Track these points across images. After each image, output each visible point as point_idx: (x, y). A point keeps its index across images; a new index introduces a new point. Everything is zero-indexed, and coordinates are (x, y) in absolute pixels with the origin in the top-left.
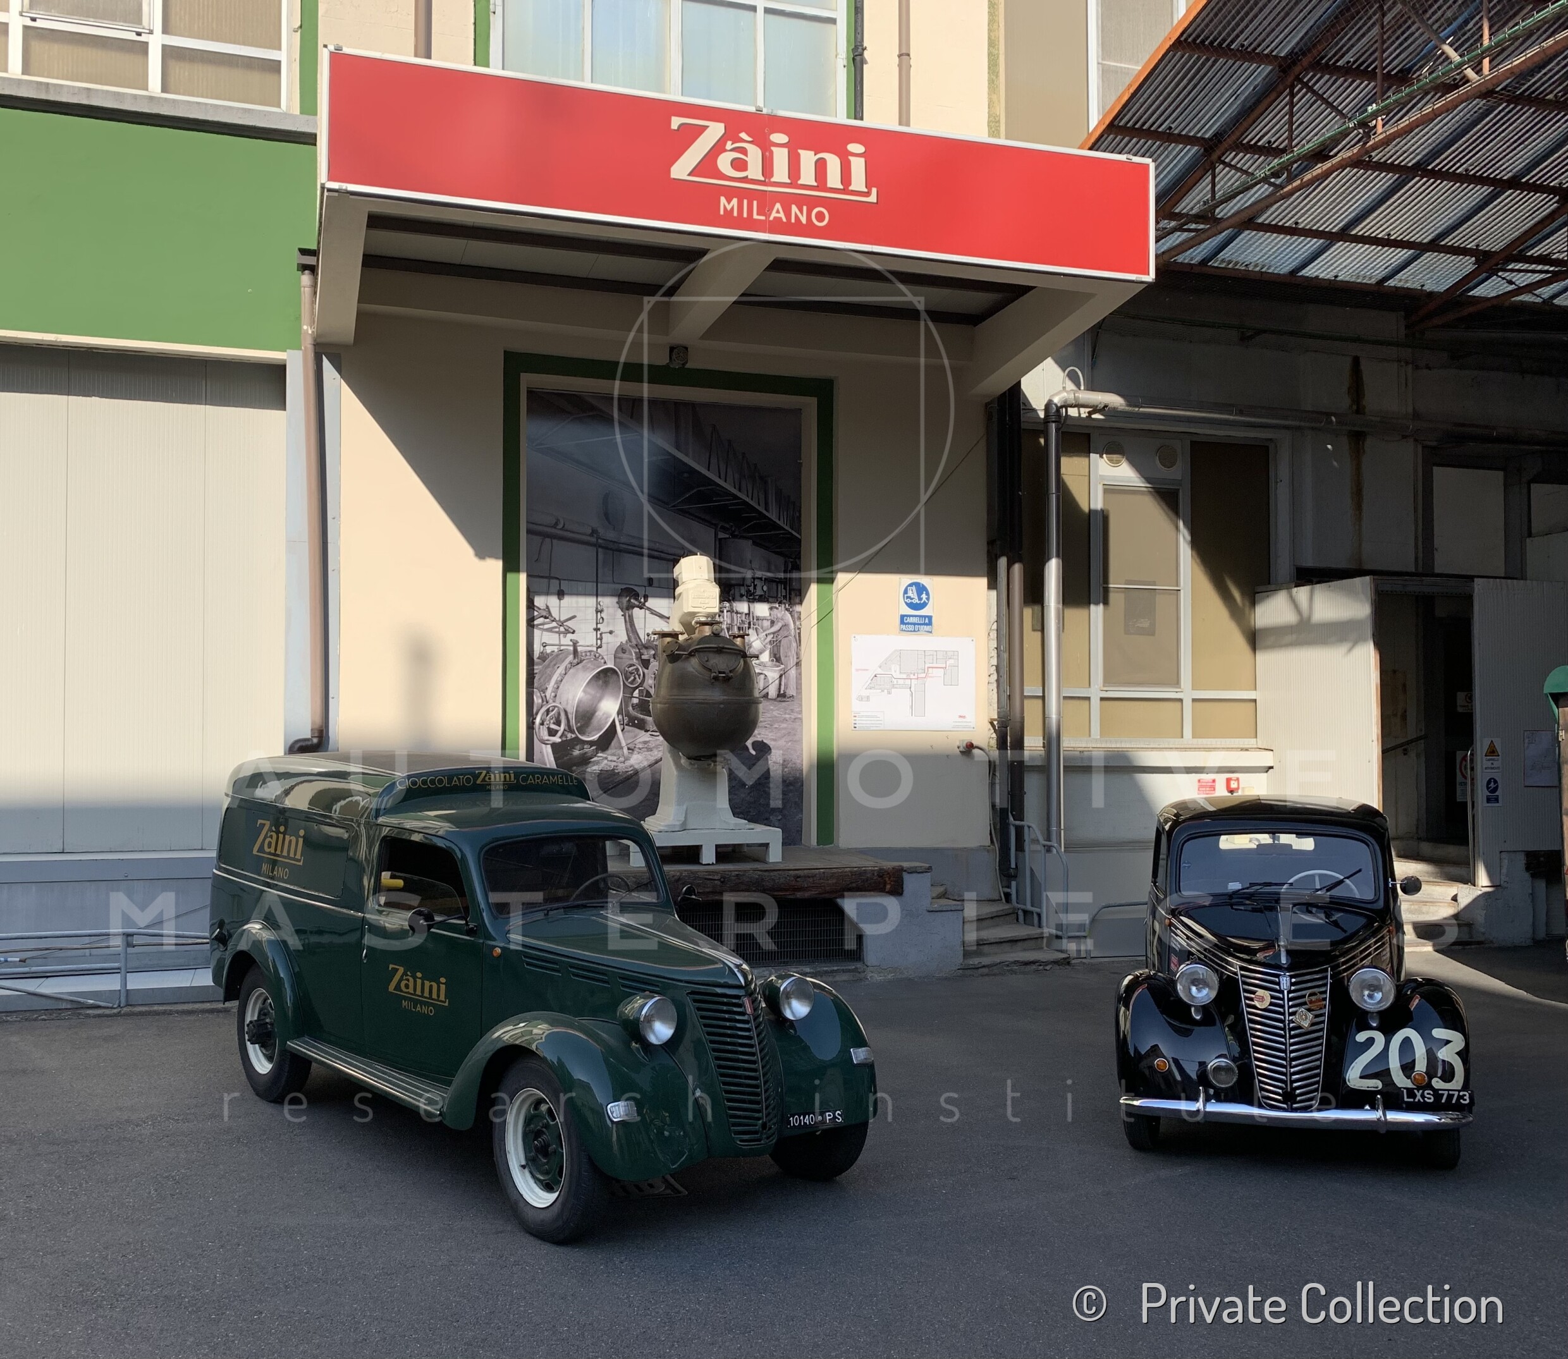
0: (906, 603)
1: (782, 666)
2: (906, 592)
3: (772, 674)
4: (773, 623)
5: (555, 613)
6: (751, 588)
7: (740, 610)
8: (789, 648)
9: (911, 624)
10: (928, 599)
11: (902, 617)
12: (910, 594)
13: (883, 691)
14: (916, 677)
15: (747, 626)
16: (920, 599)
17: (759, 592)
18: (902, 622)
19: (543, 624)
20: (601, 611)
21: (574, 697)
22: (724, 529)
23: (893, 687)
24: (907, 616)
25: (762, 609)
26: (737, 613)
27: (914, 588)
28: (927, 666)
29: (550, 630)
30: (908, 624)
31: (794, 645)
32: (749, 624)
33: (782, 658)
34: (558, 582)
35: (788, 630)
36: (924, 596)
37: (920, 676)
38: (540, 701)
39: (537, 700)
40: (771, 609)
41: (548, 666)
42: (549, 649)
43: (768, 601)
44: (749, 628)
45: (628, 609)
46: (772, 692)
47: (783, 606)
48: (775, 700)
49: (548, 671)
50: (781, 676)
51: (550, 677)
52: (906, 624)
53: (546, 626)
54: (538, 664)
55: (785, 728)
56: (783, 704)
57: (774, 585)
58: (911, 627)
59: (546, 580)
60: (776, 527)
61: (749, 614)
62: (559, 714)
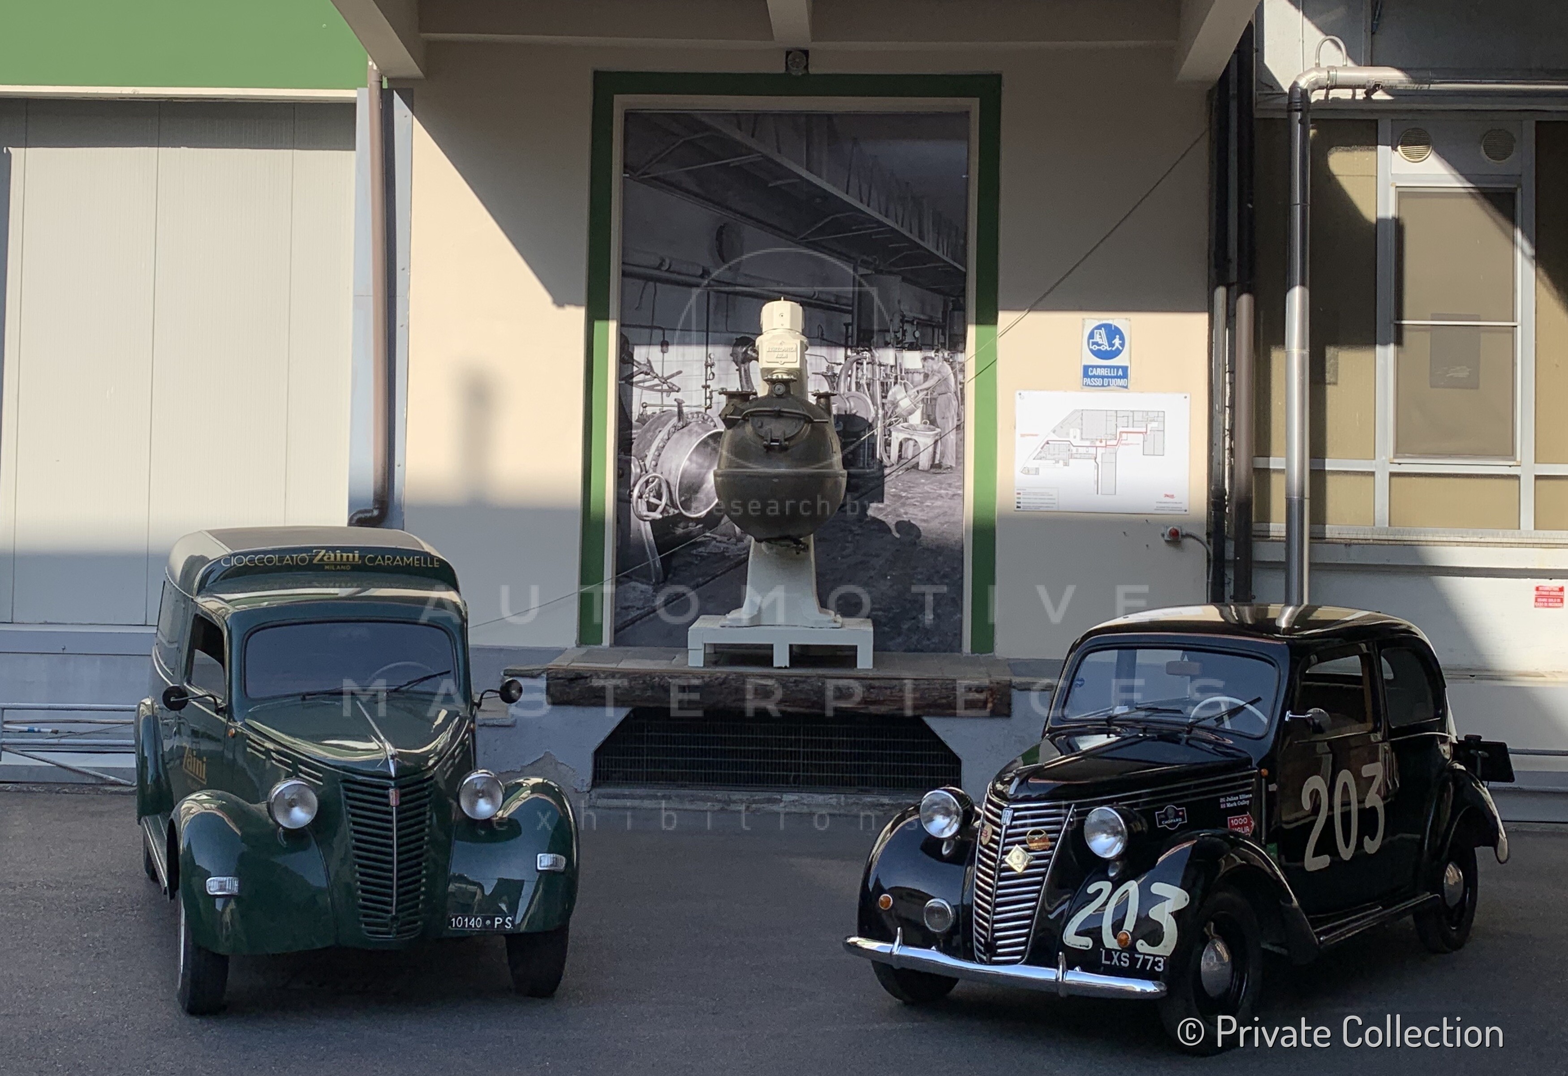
0: (1092, 351)
1: (938, 430)
2: (1091, 336)
3: (925, 440)
4: (926, 377)
5: (657, 369)
6: (899, 335)
7: (884, 362)
8: (948, 406)
9: (1098, 377)
10: (1123, 345)
11: (1086, 368)
12: (1097, 339)
13: (1057, 462)
14: (1103, 444)
15: (893, 380)
16: (1111, 345)
17: (909, 339)
18: (1086, 374)
19: (644, 381)
20: (712, 366)
21: (678, 466)
22: (865, 264)
23: (1072, 456)
24: (1093, 367)
25: (912, 359)
26: (880, 365)
27: (1103, 331)
28: (1120, 429)
29: (651, 388)
30: (1094, 376)
31: (955, 403)
32: (896, 378)
33: (939, 420)
34: (661, 332)
35: (948, 386)
36: (1117, 342)
37: (1108, 443)
38: (639, 470)
39: (635, 469)
40: (925, 359)
41: (648, 430)
42: (649, 411)
43: (920, 349)
44: (895, 383)
45: (743, 362)
46: (924, 461)
47: (940, 354)
48: (927, 471)
49: (649, 435)
50: (936, 442)
51: (651, 443)
52: (1091, 377)
53: (647, 384)
54: (637, 428)
55: (940, 507)
56: (939, 477)
57: (930, 330)
58: (1099, 382)
59: (648, 331)
60: (932, 257)
61: (896, 366)
62: (660, 486)
